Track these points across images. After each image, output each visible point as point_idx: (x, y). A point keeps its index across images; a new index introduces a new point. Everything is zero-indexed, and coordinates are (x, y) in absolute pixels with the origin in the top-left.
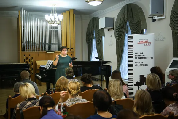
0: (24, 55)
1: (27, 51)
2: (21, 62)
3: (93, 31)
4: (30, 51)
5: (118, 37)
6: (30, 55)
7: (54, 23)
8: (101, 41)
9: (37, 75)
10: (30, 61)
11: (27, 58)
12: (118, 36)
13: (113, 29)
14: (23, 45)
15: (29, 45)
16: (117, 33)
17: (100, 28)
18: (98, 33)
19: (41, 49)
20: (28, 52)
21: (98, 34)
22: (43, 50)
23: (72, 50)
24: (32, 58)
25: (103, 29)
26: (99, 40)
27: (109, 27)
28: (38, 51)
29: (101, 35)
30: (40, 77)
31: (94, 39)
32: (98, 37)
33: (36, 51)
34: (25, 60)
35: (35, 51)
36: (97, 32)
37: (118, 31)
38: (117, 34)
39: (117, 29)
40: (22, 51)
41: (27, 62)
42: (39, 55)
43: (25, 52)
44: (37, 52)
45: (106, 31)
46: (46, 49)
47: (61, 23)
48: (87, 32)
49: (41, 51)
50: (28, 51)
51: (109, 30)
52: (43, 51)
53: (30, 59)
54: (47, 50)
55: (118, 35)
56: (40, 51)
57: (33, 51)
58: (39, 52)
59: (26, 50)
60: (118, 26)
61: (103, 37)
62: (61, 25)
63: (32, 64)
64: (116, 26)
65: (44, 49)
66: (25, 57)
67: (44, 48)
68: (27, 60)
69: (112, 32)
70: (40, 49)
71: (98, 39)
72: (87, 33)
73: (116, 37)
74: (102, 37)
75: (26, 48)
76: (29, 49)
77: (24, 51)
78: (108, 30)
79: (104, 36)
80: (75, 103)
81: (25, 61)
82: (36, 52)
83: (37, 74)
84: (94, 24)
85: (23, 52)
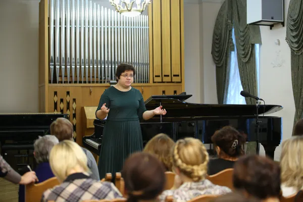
0: (56, 93)
1: (61, 82)
2: (47, 109)
3: (231, 31)
4: (70, 82)
5: (296, 46)
6: (68, 93)
7: (130, 11)
8: (252, 54)
9: (89, 140)
10: (68, 108)
11: (62, 100)
12: (297, 42)
13: (283, 24)
14: (52, 67)
15: (66, 68)
16: (295, 34)
17: (248, 22)
18: (243, 36)
19: (97, 77)
20: (64, 85)
21: (242, 39)
22: (101, 79)
23: (175, 79)
24: (74, 100)
25: (256, 24)
26: (247, 55)
27: (272, 18)
28: (89, 82)
29: (252, 41)
30: (97, 145)
31: (234, 50)
32: (243, 46)
33: (85, 82)
34: (56, 104)
35: (80, 82)
36: (242, 34)
37: (296, 30)
38: (294, 37)
39: (293, 23)
40: (50, 82)
41: (62, 111)
42: (91, 92)
43: (58, 85)
44: (87, 84)
45: (264, 30)
46: (108, 76)
47: (148, 10)
48: (215, 34)
49: (97, 82)
50: (65, 82)
51: (271, 27)
52: (101, 82)
53: (68, 104)
54: (112, 79)
55: (296, 40)
56: (93, 82)
57: (76, 82)
58: (91, 85)
59: (58, 79)
60: (296, 16)
61: (257, 46)
62: (148, 15)
63: (74, 116)
64: (290, 16)
65: (103, 78)
66: (56, 99)
67: (105, 76)
68: (62, 106)
69: (282, 33)
70: (93, 77)
71: (244, 50)
72: (216, 37)
73: (290, 43)
74: (253, 46)
75: (60, 76)
76: (66, 76)
77: (55, 81)
78: (269, 27)
79: (260, 44)
80: (205, 194)
81: (56, 108)
82: (85, 85)
83: (89, 138)
84: (232, 14)
85: (52, 85)
